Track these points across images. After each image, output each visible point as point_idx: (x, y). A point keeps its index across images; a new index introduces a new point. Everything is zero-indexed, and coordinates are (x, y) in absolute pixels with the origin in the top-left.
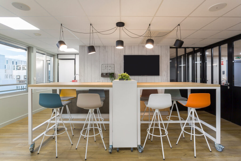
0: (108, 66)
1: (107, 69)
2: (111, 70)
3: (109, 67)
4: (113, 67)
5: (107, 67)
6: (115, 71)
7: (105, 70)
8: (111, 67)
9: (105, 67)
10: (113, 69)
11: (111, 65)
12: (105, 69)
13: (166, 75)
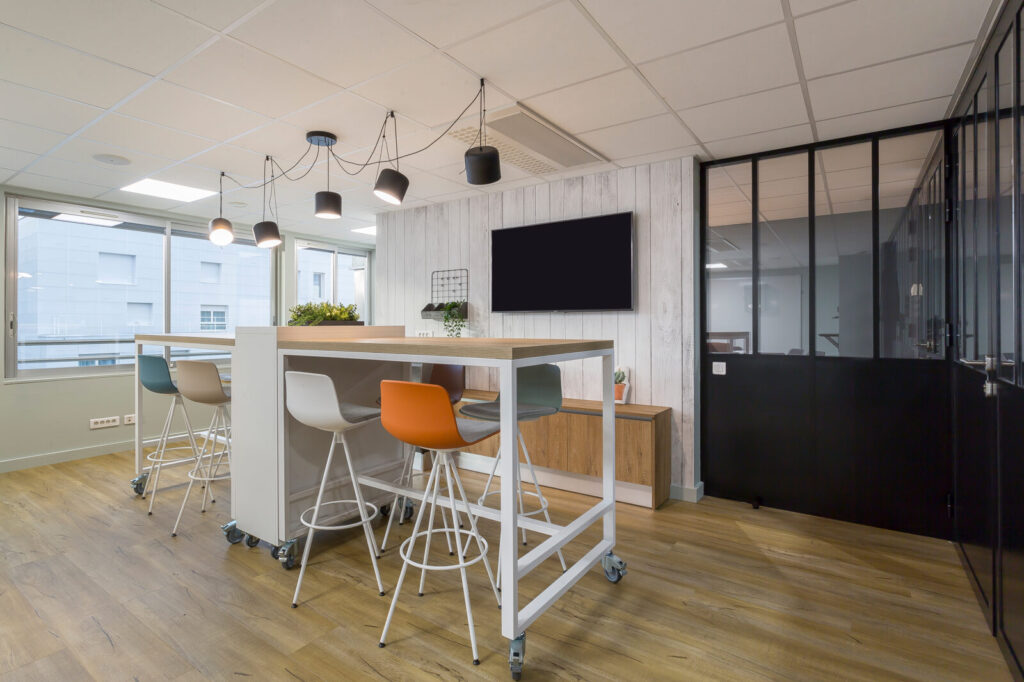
0: (448, 278)
1: (446, 288)
2: (458, 293)
3: (452, 281)
4: (464, 280)
5: (446, 281)
6: (470, 294)
7: (441, 294)
8: (459, 281)
9: (441, 282)
10: (464, 286)
11: (458, 274)
12: (441, 288)
13: (675, 307)
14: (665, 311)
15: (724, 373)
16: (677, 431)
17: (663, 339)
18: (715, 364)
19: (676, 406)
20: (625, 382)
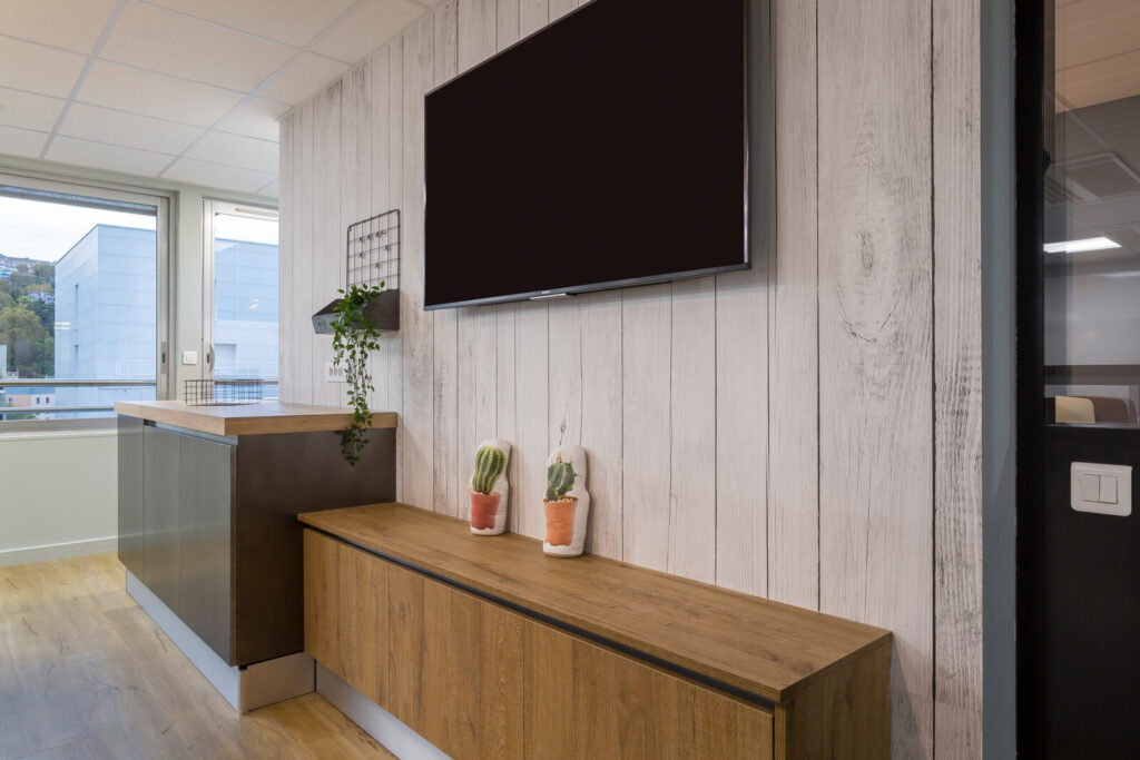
0: (370, 236)
1: (367, 259)
2: (384, 269)
3: (375, 242)
4: (393, 236)
5: (367, 244)
6: (403, 269)
7: (360, 275)
8: (384, 241)
9: (360, 247)
10: (394, 251)
12: (360, 261)
13: (907, 244)
14: (868, 264)
15: (1124, 509)
16: (912, 727)
17: (860, 372)
18: (1079, 470)
19: (911, 632)
20: (577, 490)
